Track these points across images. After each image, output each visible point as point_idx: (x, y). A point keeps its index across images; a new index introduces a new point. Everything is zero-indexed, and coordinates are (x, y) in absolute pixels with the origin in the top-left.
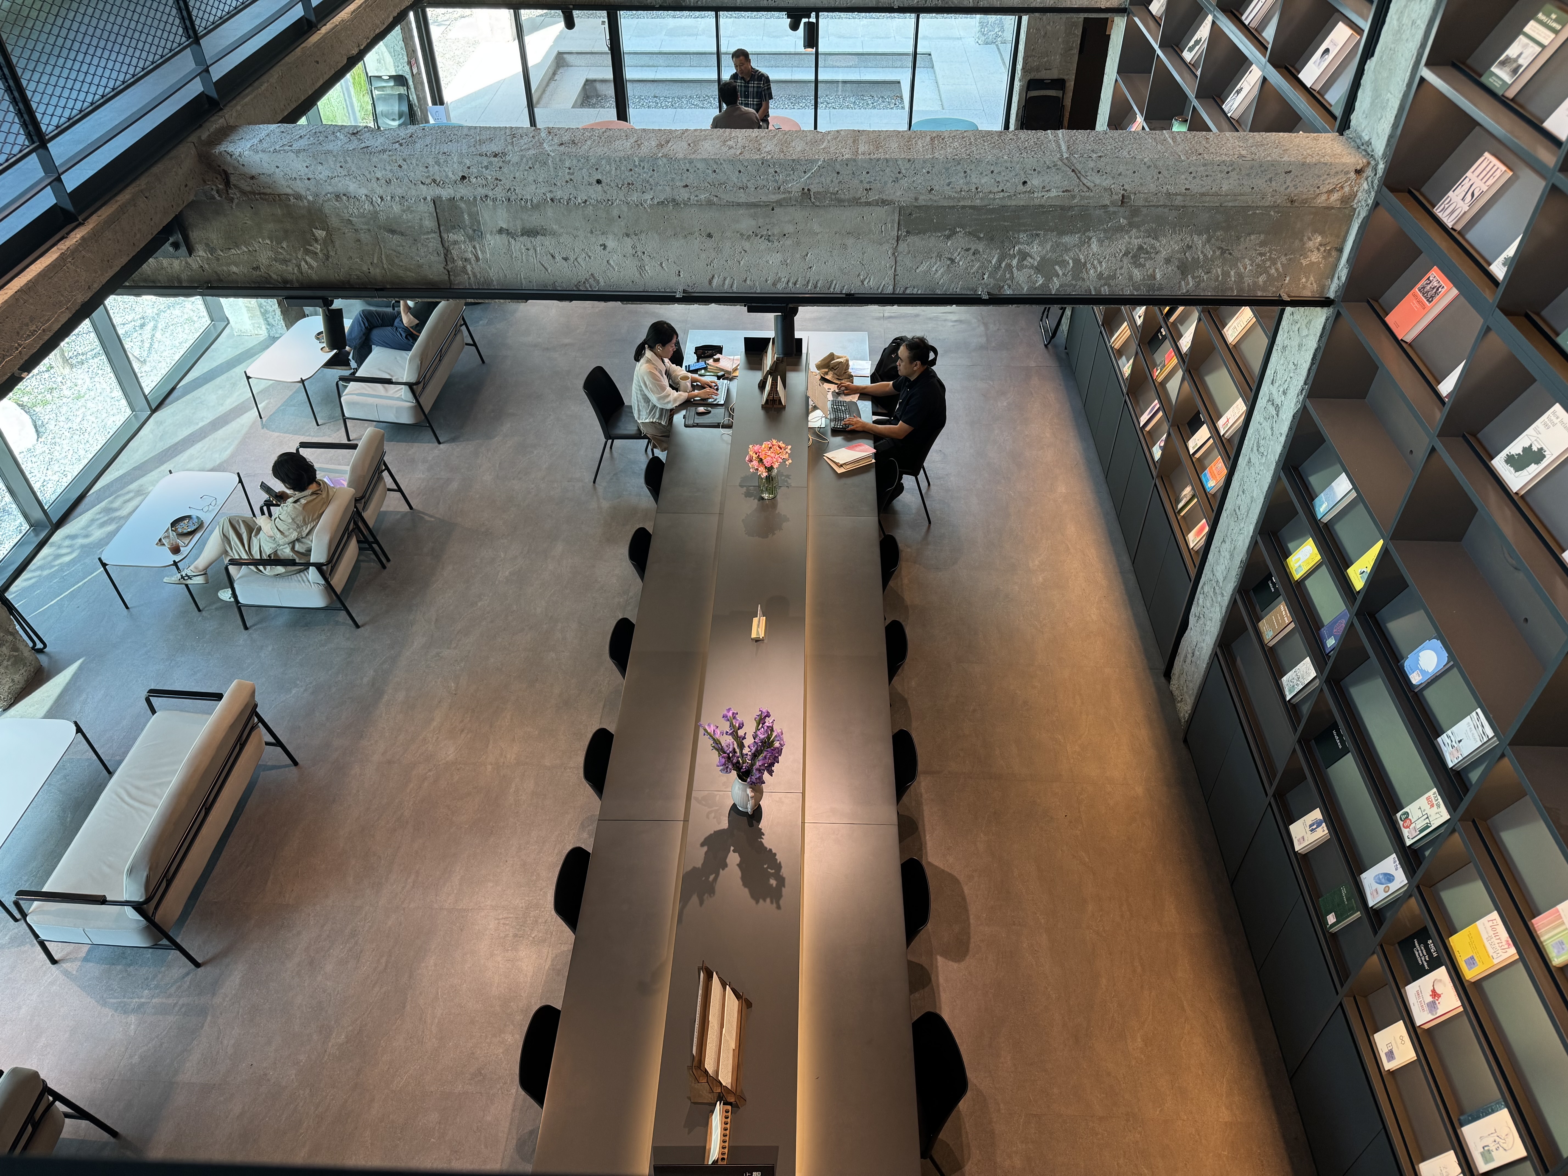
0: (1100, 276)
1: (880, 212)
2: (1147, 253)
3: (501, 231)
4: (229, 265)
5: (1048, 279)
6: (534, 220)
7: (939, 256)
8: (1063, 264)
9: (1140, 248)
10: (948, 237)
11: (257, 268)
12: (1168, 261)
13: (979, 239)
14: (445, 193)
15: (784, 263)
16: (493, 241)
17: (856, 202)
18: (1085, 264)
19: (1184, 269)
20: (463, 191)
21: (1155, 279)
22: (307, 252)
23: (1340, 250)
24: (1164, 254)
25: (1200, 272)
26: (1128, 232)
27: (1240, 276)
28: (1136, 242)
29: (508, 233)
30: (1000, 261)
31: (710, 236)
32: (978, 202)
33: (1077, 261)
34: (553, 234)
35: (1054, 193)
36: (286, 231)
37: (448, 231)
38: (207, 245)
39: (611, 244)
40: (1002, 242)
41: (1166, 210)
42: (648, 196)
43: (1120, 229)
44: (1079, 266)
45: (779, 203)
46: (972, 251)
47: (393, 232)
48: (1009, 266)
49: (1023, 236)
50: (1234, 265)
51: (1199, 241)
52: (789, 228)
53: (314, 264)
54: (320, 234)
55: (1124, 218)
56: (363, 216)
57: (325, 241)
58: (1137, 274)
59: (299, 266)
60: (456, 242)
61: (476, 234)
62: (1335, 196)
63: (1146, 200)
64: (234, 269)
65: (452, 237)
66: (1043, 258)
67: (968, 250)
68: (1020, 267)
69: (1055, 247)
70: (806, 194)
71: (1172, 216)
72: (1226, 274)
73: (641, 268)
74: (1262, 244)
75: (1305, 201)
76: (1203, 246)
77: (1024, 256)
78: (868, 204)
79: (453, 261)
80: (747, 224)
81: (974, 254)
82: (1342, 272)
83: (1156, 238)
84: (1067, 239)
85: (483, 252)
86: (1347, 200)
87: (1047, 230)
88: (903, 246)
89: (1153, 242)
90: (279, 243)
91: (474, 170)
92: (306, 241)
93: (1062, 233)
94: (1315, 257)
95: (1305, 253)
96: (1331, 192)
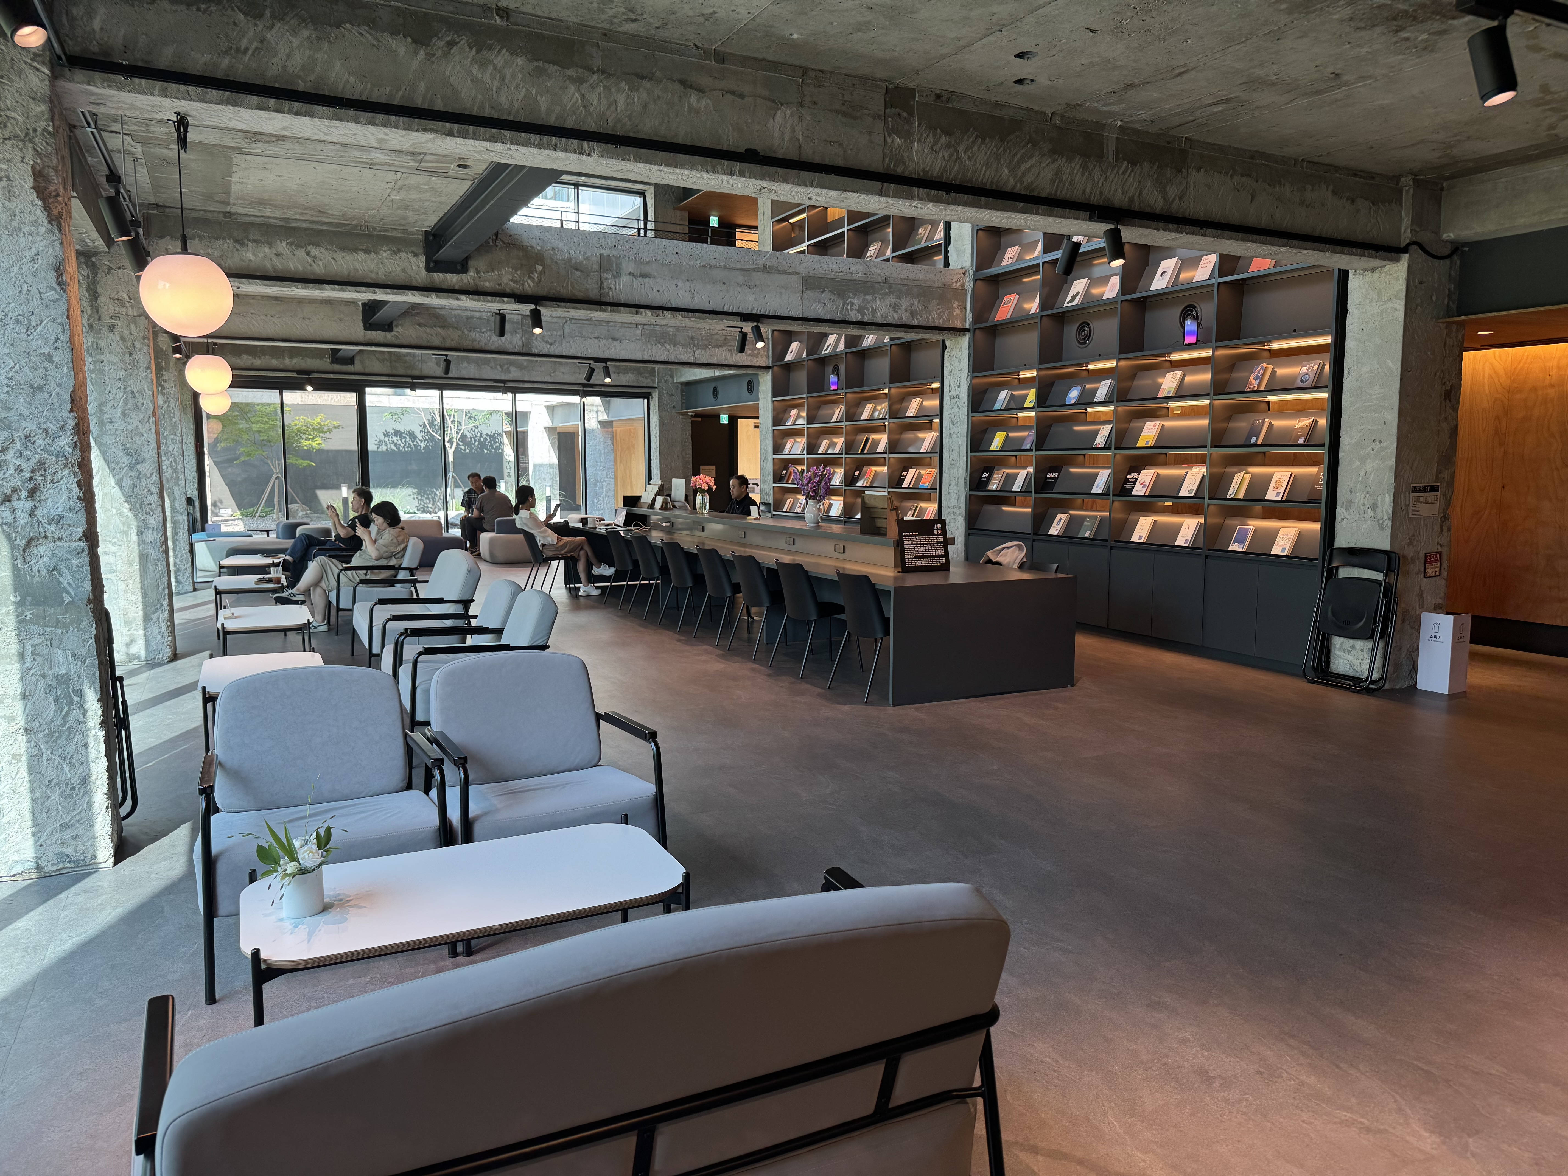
1: (795, 277)
3: (630, 274)
4: (485, 281)
5: (863, 316)
6: (647, 269)
7: (819, 301)
8: (867, 309)
9: (895, 304)
10: (822, 292)
11: (500, 285)
13: (834, 294)
14: (605, 252)
15: (756, 300)
16: (625, 279)
17: (785, 272)
19: (913, 314)
20: (614, 252)
22: (530, 277)
23: (965, 309)
25: (919, 316)
26: (889, 296)
27: (933, 318)
28: (893, 301)
29: (633, 275)
30: (843, 305)
31: (724, 283)
32: (832, 276)
33: (872, 308)
34: (654, 277)
35: (860, 275)
36: (522, 265)
37: (604, 272)
38: (476, 269)
39: (680, 284)
40: (843, 296)
41: (902, 286)
42: (698, 262)
43: (886, 294)
44: (874, 311)
45: (754, 270)
47: (577, 269)
48: (847, 308)
49: (851, 295)
50: (930, 314)
51: (916, 302)
52: (758, 283)
53: (532, 284)
54: (539, 268)
55: (887, 289)
56: (563, 260)
57: (541, 272)
58: (895, 315)
59: (523, 285)
60: (606, 279)
61: (617, 275)
62: (958, 284)
63: (894, 281)
64: (487, 284)
65: (605, 275)
66: (859, 306)
68: (852, 310)
69: (864, 300)
70: (765, 266)
71: (904, 289)
72: (928, 318)
73: (693, 298)
74: (938, 304)
75: (948, 288)
76: (918, 304)
77: (852, 304)
78: (790, 273)
79: (604, 289)
80: (741, 279)
82: (969, 317)
83: (900, 299)
84: (867, 297)
85: (619, 284)
86: (963, 285)
87: (860, 292)
88: (805, 295)
89: (899, 301)
90: (516, 271)
91: (621, 242)
92: (531, 271)
93: (865, 294)
94: (957, 311)
95: (953, 309)
96: (956, 282)
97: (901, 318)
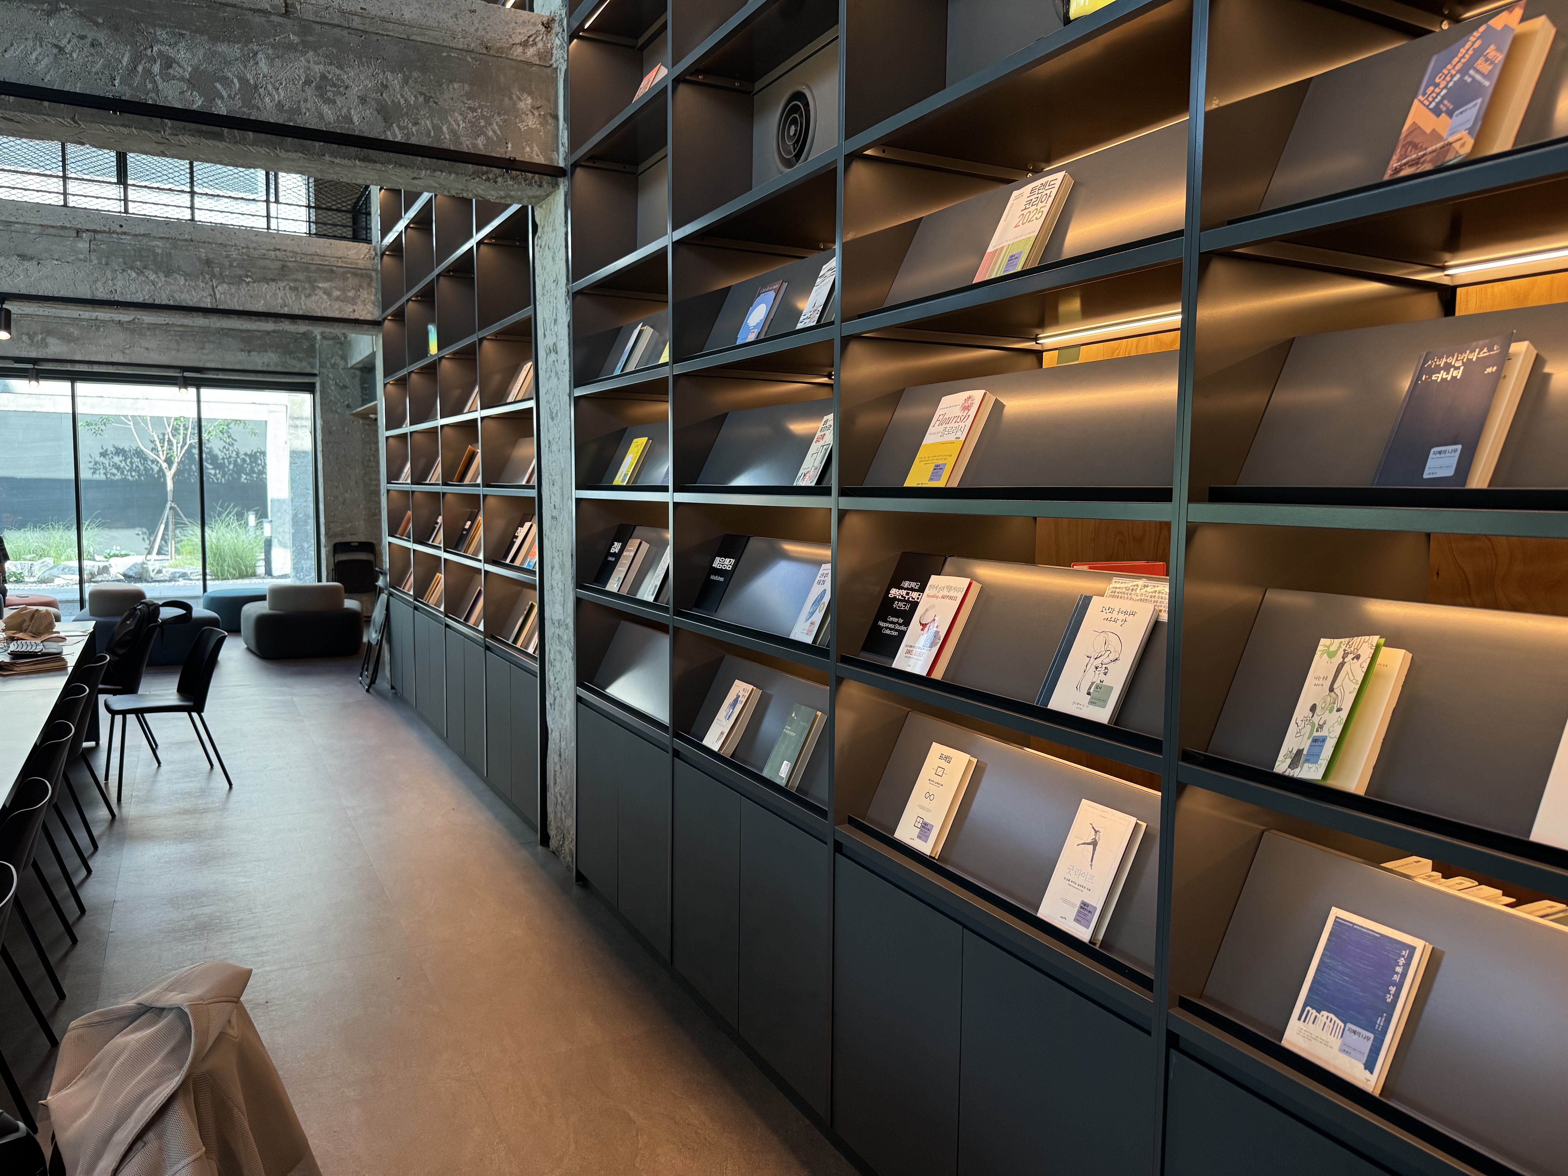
0: (280, 106)
2: (334, 85)
5: (210, 101)
7: (39, 39)
8: (226, 82)
9: (323, 77)
10: (50, 14)
12: (363, 100)
13: (97, 24)
18: (256, 86)
19: (386, 114)
21: (352, 122)
23: (556, 117)
24: (355, 91)
25: (405, 122)
26: (304, 53)
27: (453, 132)
28: (318, 69)
30: (135, 61)
33: (243, 81)
40: (132, 35)
41: (345, 33)
43: (292, 48)
44: (249, 89)
46: (89, 41)
48: (148, 72)
49: (161, 33)
50: (444, 118)
51: (395, 80)
55: (294, 34)
58: (327, 110)
63: (316, 14)
66: (195, 69)
67: (83, 37)
68: (166, 77)
69: (212, 55)
71: (354, 41)
72: (438, 129)
74: (470, 96)
75: (500, 50)
76: (402, 87)
77: (169, 61)
81: (93, 45)
82: (564, 137)
83: (340, 67)
84: (222, 48)
86: (544, 54)
87: (196, 32)
89: (338, 72)
93: (215, 39)
94: (531, 122)
95: (519, 115)
96: (525, 44)
97: (348, 119)
